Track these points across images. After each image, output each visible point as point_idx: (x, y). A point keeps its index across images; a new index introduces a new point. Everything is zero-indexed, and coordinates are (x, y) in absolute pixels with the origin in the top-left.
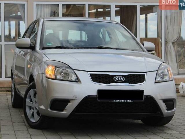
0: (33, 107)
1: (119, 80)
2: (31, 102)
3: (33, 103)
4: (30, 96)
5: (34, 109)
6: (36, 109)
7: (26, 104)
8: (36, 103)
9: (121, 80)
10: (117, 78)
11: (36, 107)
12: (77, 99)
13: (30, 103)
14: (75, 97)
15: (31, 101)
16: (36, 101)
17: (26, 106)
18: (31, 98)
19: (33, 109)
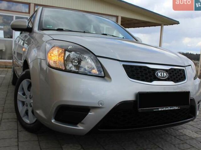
0: (27, 103)
1: (162, 77)
2: (25, 97)
3: (27, 98)
4: (23, 89)
5: (29, 105)
6: (31, 106)
7: (18, 98)
8: (31, 98)
9: (164, 76)
10: (160, 73)
11: (31, 104)
12: (103, 106)
13: (22, 97)
14: (101, 104)
15: (24, 94)
16: (30, 96)
17: (18, 100)
18: (24, 91)
19: (27, 106)
